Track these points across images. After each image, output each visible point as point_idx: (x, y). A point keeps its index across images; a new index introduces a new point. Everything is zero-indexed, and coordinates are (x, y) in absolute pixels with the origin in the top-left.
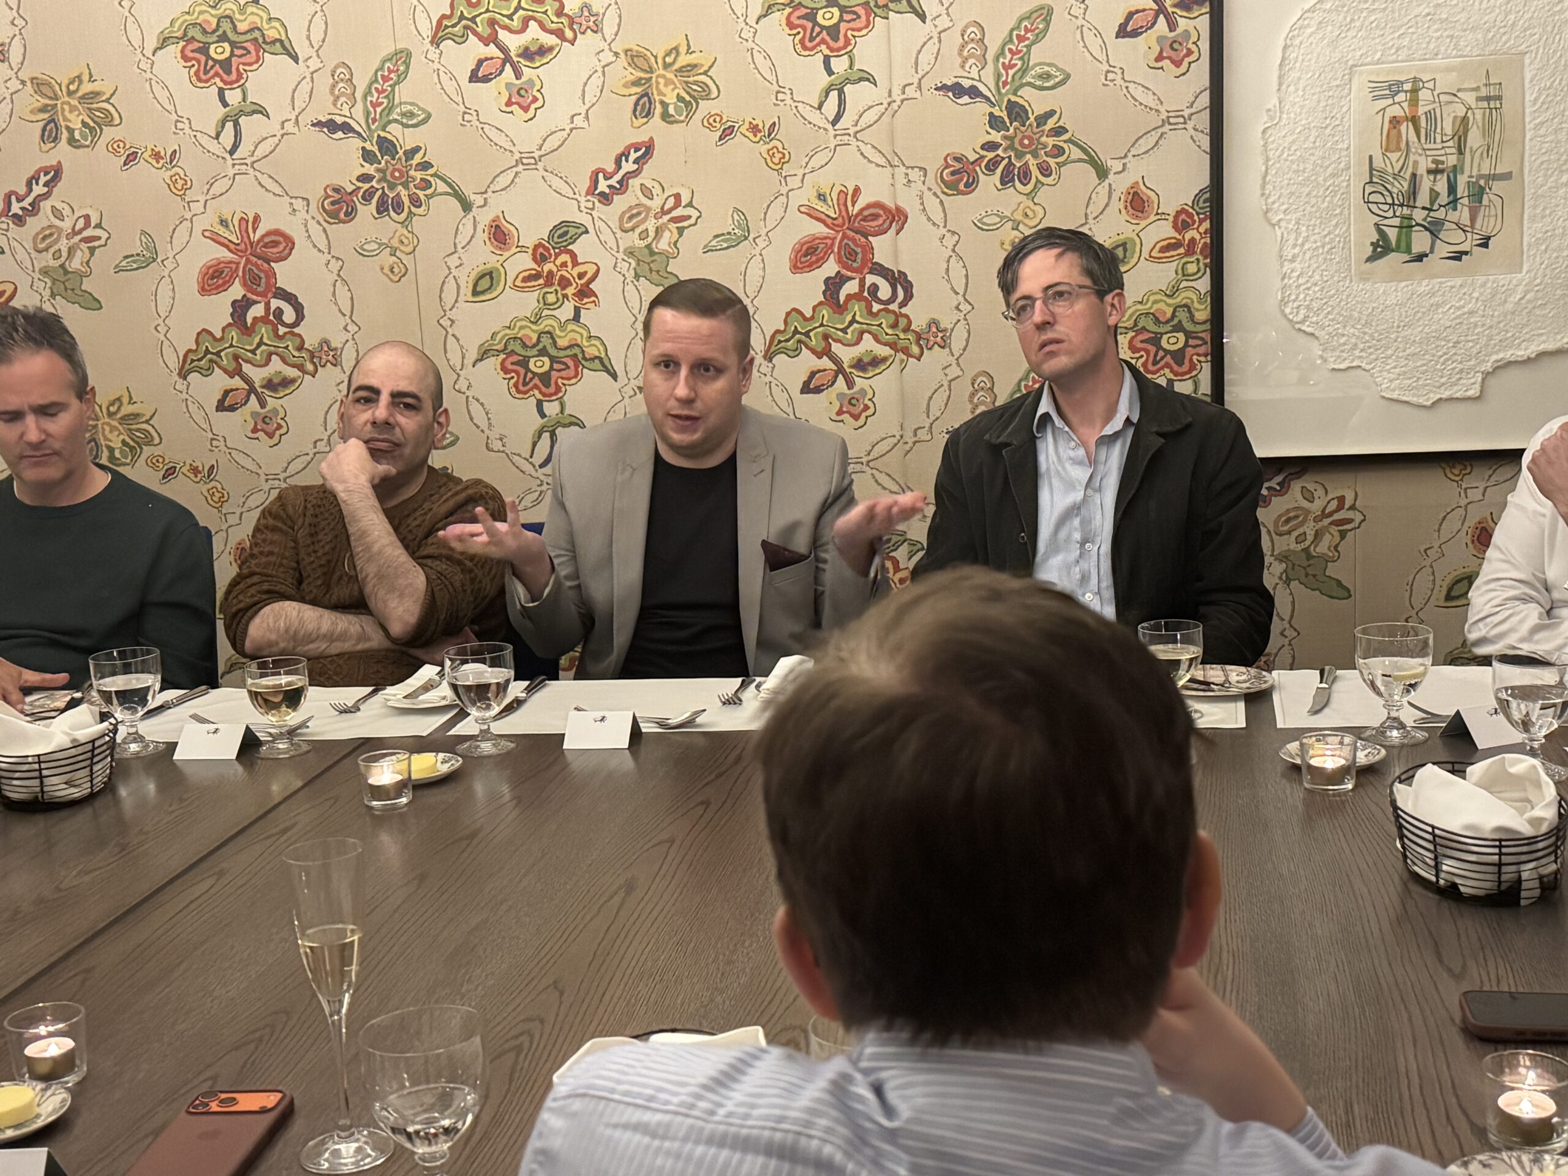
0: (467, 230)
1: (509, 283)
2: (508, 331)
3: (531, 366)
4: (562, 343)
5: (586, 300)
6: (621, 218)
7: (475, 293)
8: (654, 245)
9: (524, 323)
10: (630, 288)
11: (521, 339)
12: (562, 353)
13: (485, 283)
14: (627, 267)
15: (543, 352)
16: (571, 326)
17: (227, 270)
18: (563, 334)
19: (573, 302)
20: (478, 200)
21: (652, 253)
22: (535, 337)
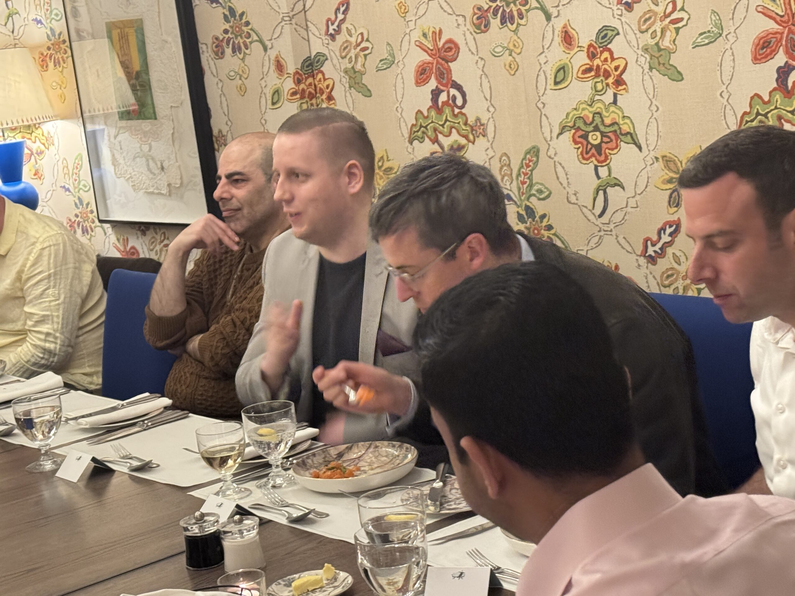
0: (549, 35)
1: (575, 76)
2: (575, 112)
3: (590, 138)
4: (608, 121)
5: (620, 88)
6: (639, 22)
7: (556, 83)
8: (660, 44)
9: (584, 106)
10: (647, 77)
11: (582, 117)
12: (608, 129)
13: (560, 76)
14: (644, 60)
15: (596, 129)
16: (612, 109)
17: (428, 68)
18: (607, 115)
19: (612, 90)
20: (554, 12)
21: (660, 50)
22: (591, 116)
